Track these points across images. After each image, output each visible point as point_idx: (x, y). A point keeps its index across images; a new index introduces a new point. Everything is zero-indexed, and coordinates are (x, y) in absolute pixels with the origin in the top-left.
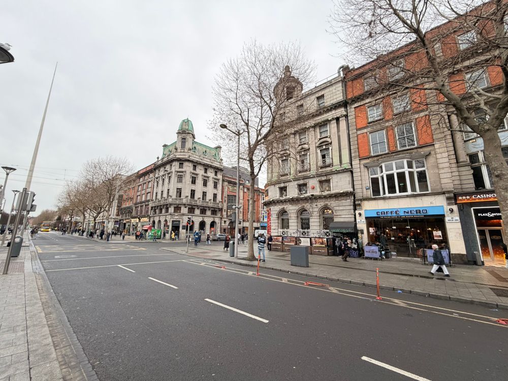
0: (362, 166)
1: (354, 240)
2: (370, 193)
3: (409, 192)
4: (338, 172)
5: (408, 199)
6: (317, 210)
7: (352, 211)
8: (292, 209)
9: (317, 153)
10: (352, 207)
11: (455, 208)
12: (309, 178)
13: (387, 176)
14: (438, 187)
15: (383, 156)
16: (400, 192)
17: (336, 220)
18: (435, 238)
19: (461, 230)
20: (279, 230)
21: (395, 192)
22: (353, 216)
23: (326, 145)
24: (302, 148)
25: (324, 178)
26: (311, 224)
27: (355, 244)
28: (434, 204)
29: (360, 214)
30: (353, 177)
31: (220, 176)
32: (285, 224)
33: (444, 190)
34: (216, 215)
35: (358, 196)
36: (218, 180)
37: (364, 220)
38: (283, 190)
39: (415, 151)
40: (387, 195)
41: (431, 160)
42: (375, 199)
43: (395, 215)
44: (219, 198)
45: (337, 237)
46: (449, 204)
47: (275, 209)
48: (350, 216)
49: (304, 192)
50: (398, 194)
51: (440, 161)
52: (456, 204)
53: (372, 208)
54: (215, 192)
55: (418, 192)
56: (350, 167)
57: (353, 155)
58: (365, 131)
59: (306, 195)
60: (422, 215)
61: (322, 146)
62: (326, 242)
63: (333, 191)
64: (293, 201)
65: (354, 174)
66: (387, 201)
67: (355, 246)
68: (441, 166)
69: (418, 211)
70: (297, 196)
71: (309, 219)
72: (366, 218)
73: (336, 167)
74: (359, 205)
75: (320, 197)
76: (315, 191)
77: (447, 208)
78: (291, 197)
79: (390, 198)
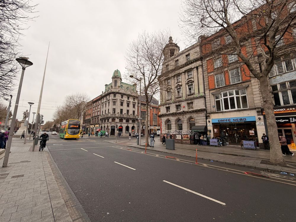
0: (211, 94)
1: (205, 136)
2: (215, 109)
3: (236, 108)
4: (197, 98)
5: (235, 113)
6: (186, 119)
7: (205, 120)
8: (173, 119)
9: (186, 87)
10: (205, 118)
11: (262, 117)
12: (182, 101)
13: (224, 99)
14: (253, 105)
15: (222, 88)
16: (231, 109)
17: (196, 125)
18: (250, 134)
19: (265, 129)
20: (166, 131)
21: (229, 109)
22: (206, 122)
23: (191, 82)
24: (178, 85)
25: (189, 102)
26: (183, 127)
27: (205, 138)
28: (250, 115)
29: (209, 121)
30: (205, 100)
31: (136, 101)
32: (169, 127)
33: (256, 107)
34: (135, 122)
35: (209, 111)
36: (135, 103)
37: (211, 125)
38: (168, 108)
39: (240, 84)
40: (224, 110)
41: (249, 89)
42: (217, 113)
43: (228, 121)
44: (136, 113)
45: (196, 134)
46: (258, 115)
47: (164, 119)
48: (204, 122)
49: (179, 109)
50: (230, 109)
51: (254, 90)
52: (262, 115)
53: (216, 118)
54: (134, 110)
55: (242, 108)
56: (204, 95)
57: (206, 88)
58: (212, 74)
59: (180, 111)
60: (243, 121)
61: (189, 83)
62: (189, 137)
63: (194, 109)
64: (173, 114)
65: (206, 99)
66: (224, 114)
67: (205, 139)
68: (254, 93)
69: (241, 119)
70: (175, 111)
71: (182, 124)
72: (213, 124)
73: (197, 95)
74: (209, 116)
75: (187, 112)
76: (185, 109)
77: (257, 117)
78: (172, 113)
79: (225, 112)
